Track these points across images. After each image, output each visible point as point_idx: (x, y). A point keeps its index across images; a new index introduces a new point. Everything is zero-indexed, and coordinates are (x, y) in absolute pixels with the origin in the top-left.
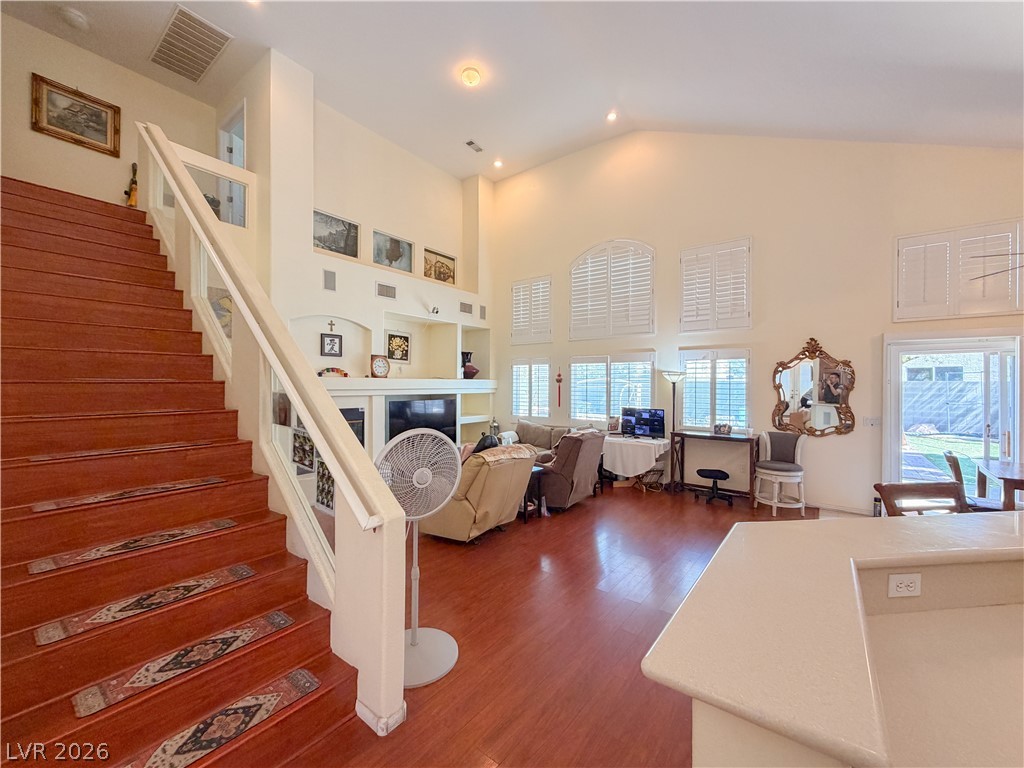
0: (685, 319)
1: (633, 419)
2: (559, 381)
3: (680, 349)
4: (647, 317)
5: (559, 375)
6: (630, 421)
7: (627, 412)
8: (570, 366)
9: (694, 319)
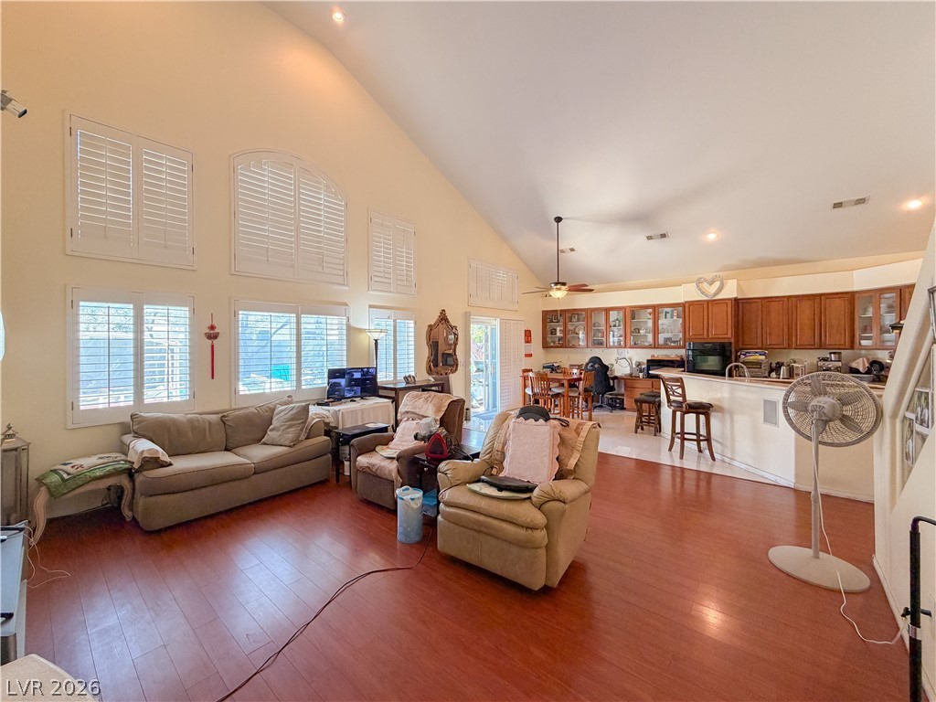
0: (375, 279)
1: (343, 382)
2: (212, 336)
3: (370, 306)
4: (342, 268)
5: (212, 328)
6: (339, 384)
7: (334, 374)
8: (236, 314)
9: (382, 280)
